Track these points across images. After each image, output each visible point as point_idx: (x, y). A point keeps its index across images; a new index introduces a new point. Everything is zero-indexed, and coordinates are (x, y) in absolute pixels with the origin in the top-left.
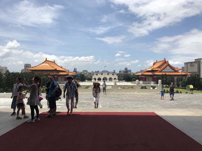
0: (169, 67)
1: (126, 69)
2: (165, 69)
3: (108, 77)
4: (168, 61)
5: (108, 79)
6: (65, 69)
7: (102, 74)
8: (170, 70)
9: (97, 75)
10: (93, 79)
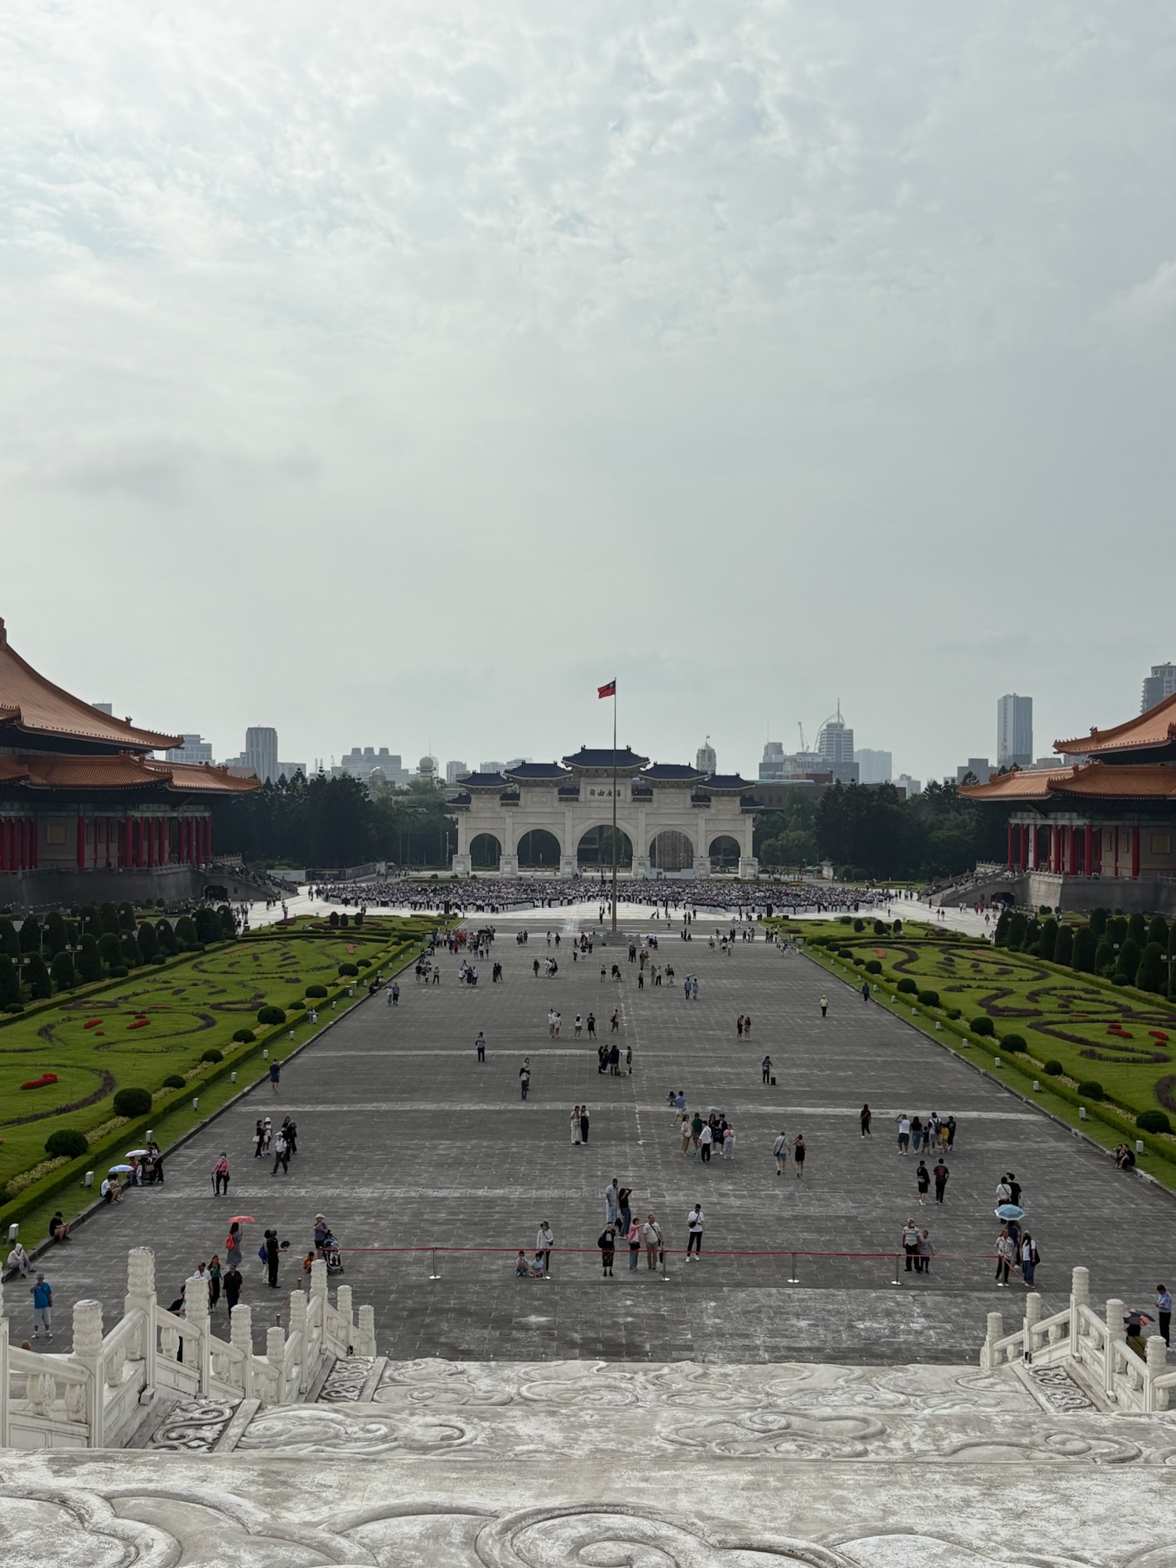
1: (837, 736)
3: (641, 827)
5: (640, 850)
6: (125, 725)
7: (576, 791)
9: (510, 799)
10: (464, 847)
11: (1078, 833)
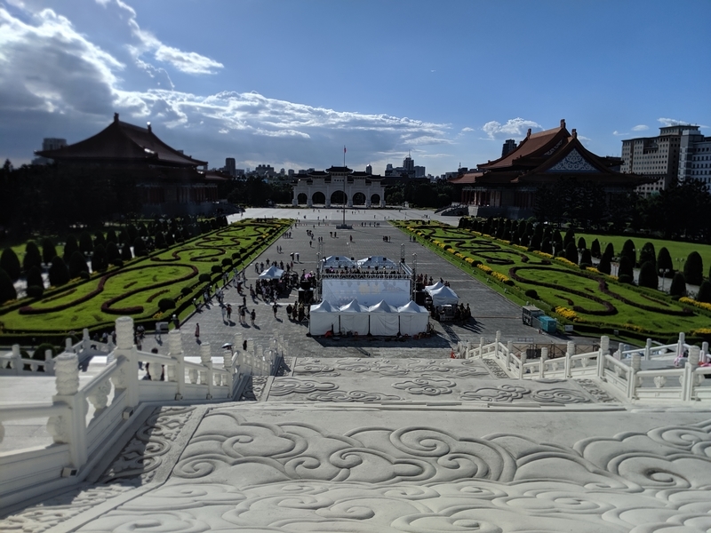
0: (578, 155)
1: (409, 162)
2: (564, 161)
3: (350, 193)
4: (574, 130)
5: (350, 197)
6: (190, 158)
7: (330, 180)
8: (580, 166)
9: (310, 182)
10: (295, 197)
11: (483, 193)
